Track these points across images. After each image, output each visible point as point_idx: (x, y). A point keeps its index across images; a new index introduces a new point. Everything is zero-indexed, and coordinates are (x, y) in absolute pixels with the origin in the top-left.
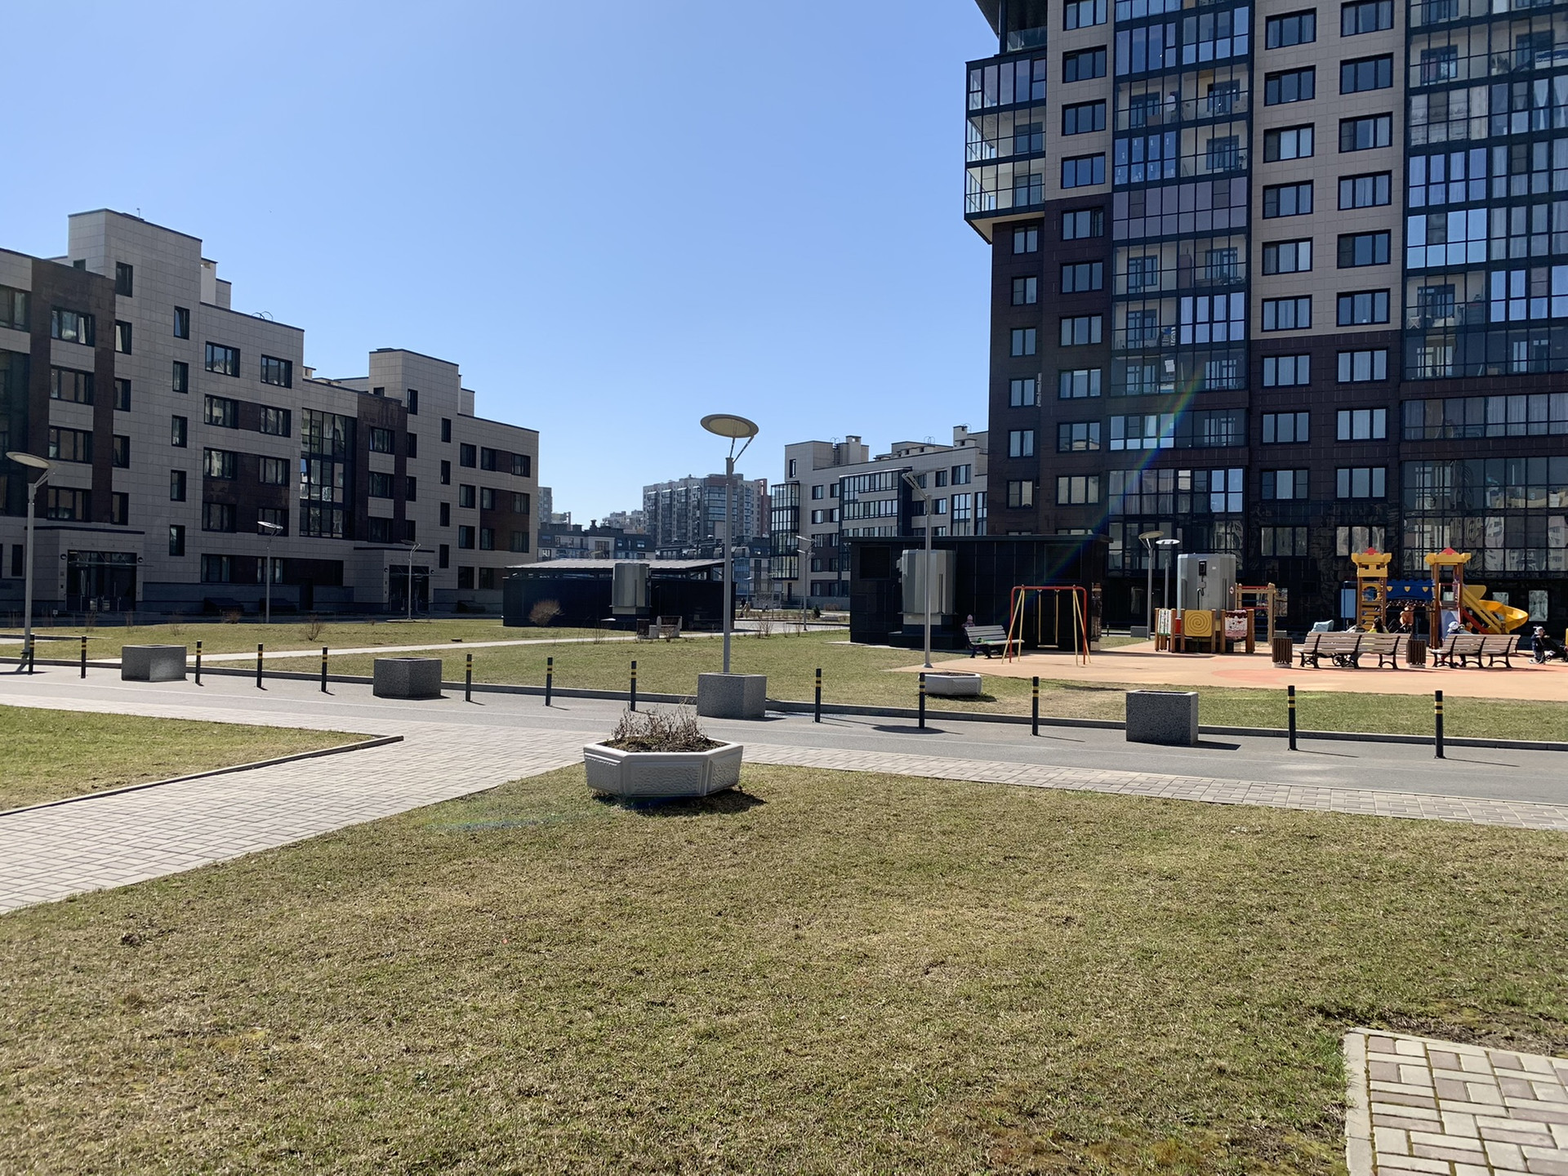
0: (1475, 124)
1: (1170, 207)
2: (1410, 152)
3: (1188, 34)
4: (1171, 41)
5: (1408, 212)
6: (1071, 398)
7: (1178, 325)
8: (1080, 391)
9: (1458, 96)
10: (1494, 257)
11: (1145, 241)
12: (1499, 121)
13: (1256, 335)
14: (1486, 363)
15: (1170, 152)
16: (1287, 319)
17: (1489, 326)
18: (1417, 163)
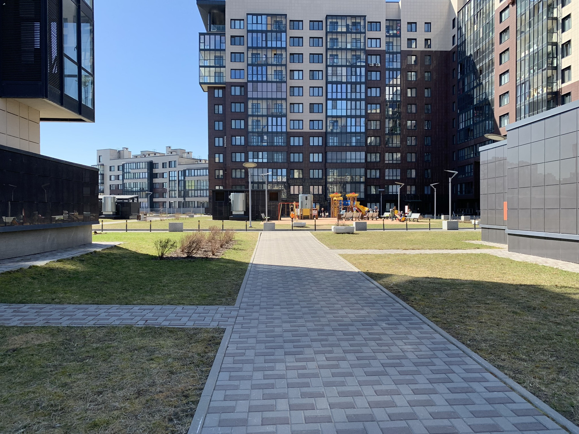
0: (343, 77)
1: (265, 89)
2: (327, 83)
3: (269, 38)
4: (264, 39)
5: (327, 99)
6: (235, 145)
7: (268, 125)
8: (238, 143)
9: (339, 69)
10: (348, 114)
11: (257, 99)
12: (349, 77)
13: (289, 130)
14: (346, 143)
15: (264, 73)
16: (296, 126)
17: (347, 133)
18: (329, 86)
